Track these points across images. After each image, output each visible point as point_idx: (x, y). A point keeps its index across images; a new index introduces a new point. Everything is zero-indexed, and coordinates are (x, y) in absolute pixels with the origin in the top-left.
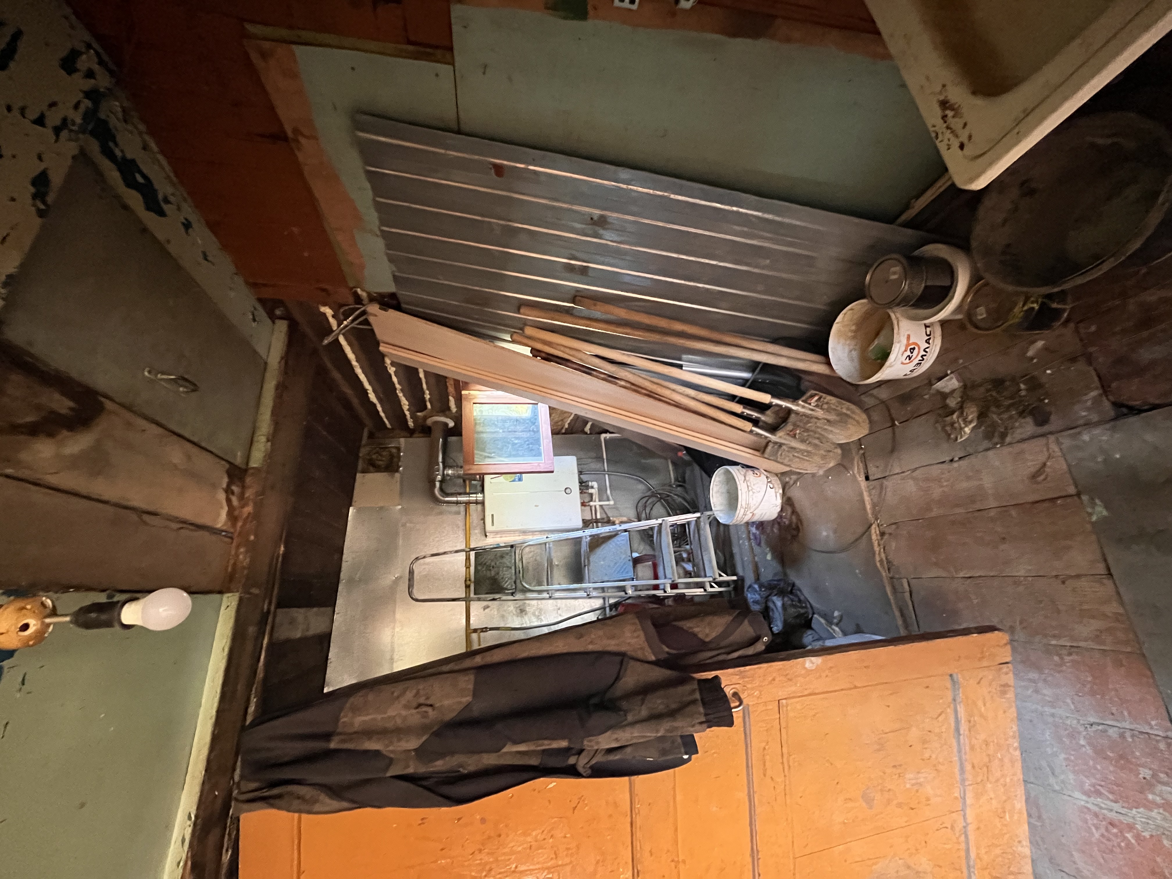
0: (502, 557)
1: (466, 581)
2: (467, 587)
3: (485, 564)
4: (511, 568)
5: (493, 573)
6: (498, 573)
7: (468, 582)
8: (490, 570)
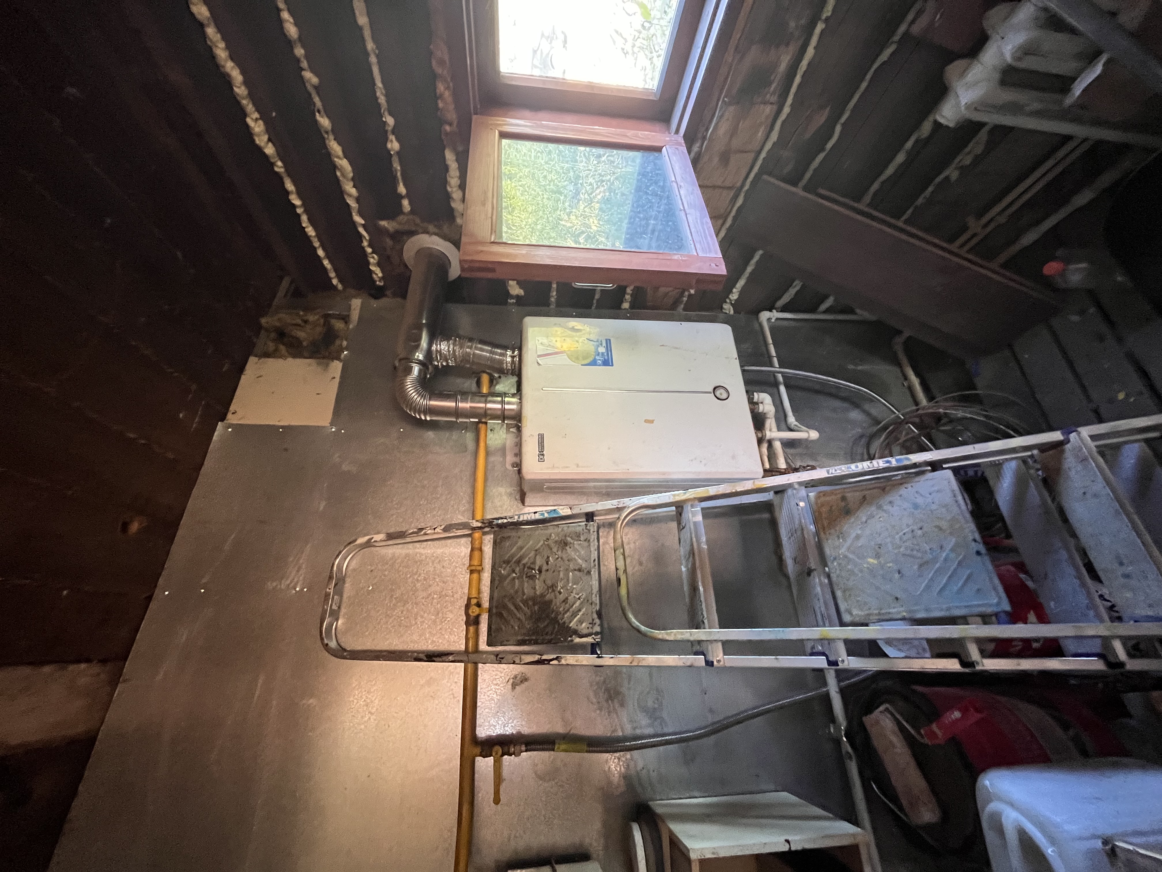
0: (564, 544)
1: (468, 606)
2: (473, 622)
3: (518, 562)
4: (589, 573)
5: (539, 587)
6: (553, 587)
7: (474, 611)
8: (532, 577)
